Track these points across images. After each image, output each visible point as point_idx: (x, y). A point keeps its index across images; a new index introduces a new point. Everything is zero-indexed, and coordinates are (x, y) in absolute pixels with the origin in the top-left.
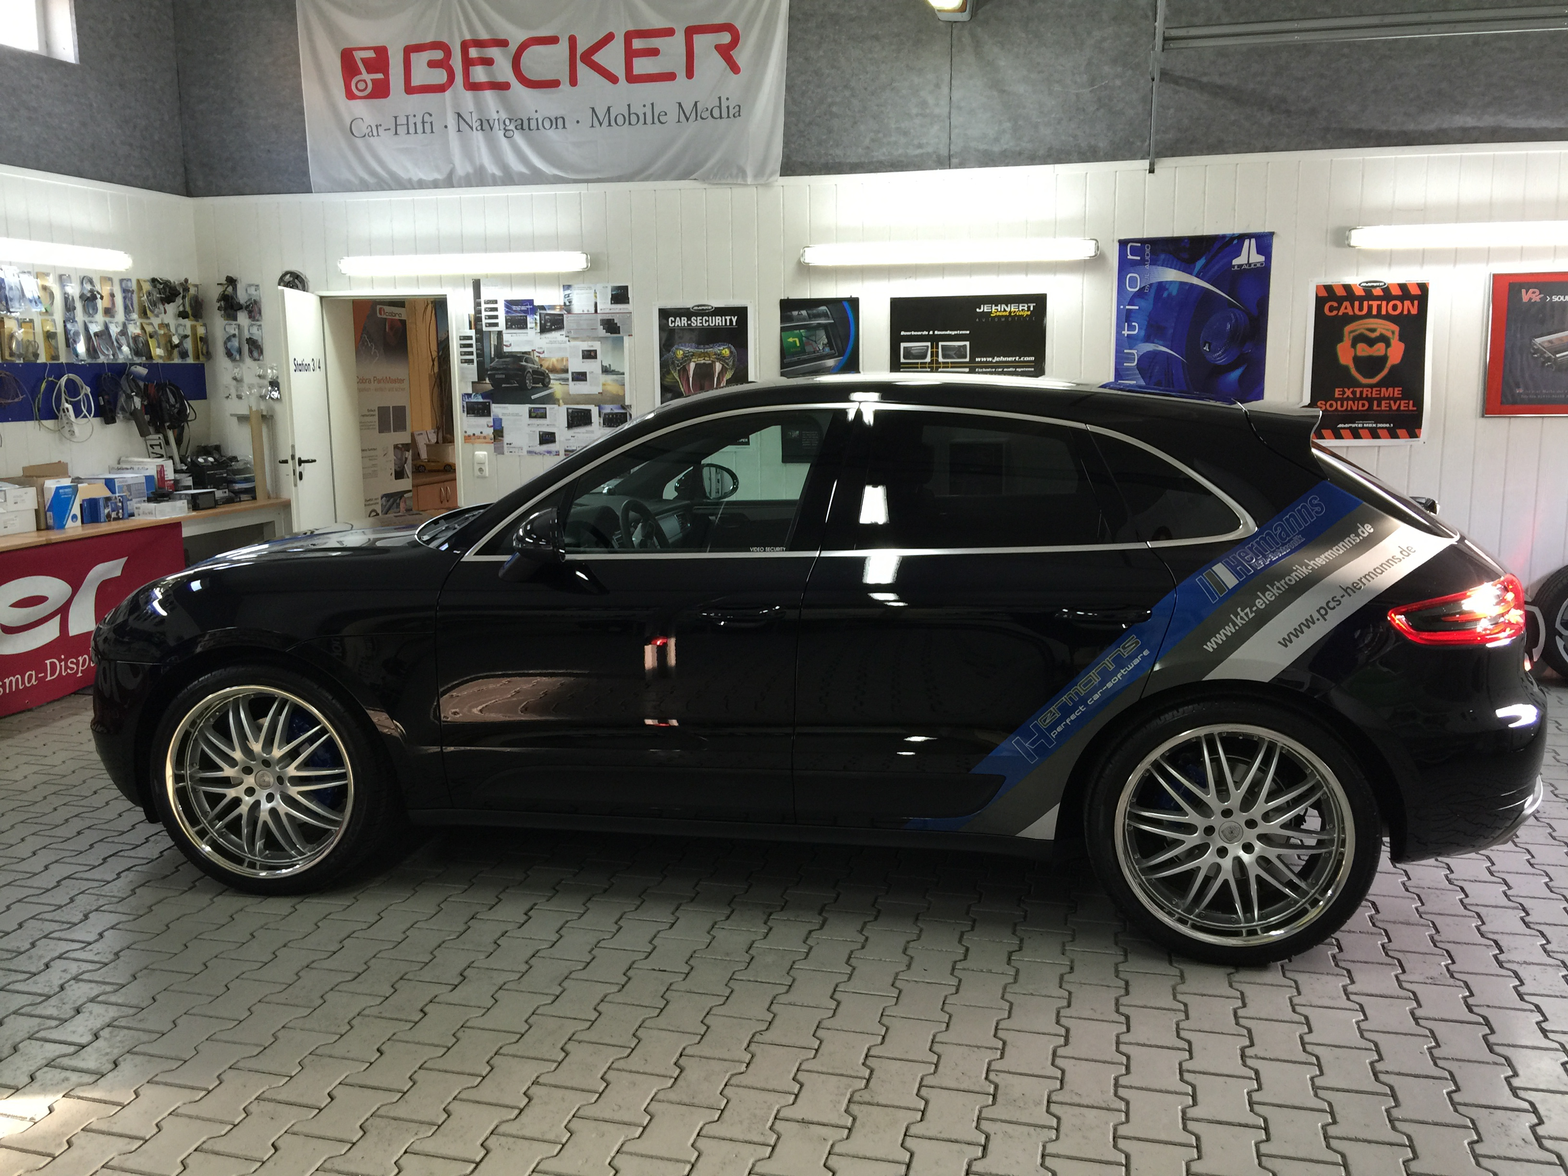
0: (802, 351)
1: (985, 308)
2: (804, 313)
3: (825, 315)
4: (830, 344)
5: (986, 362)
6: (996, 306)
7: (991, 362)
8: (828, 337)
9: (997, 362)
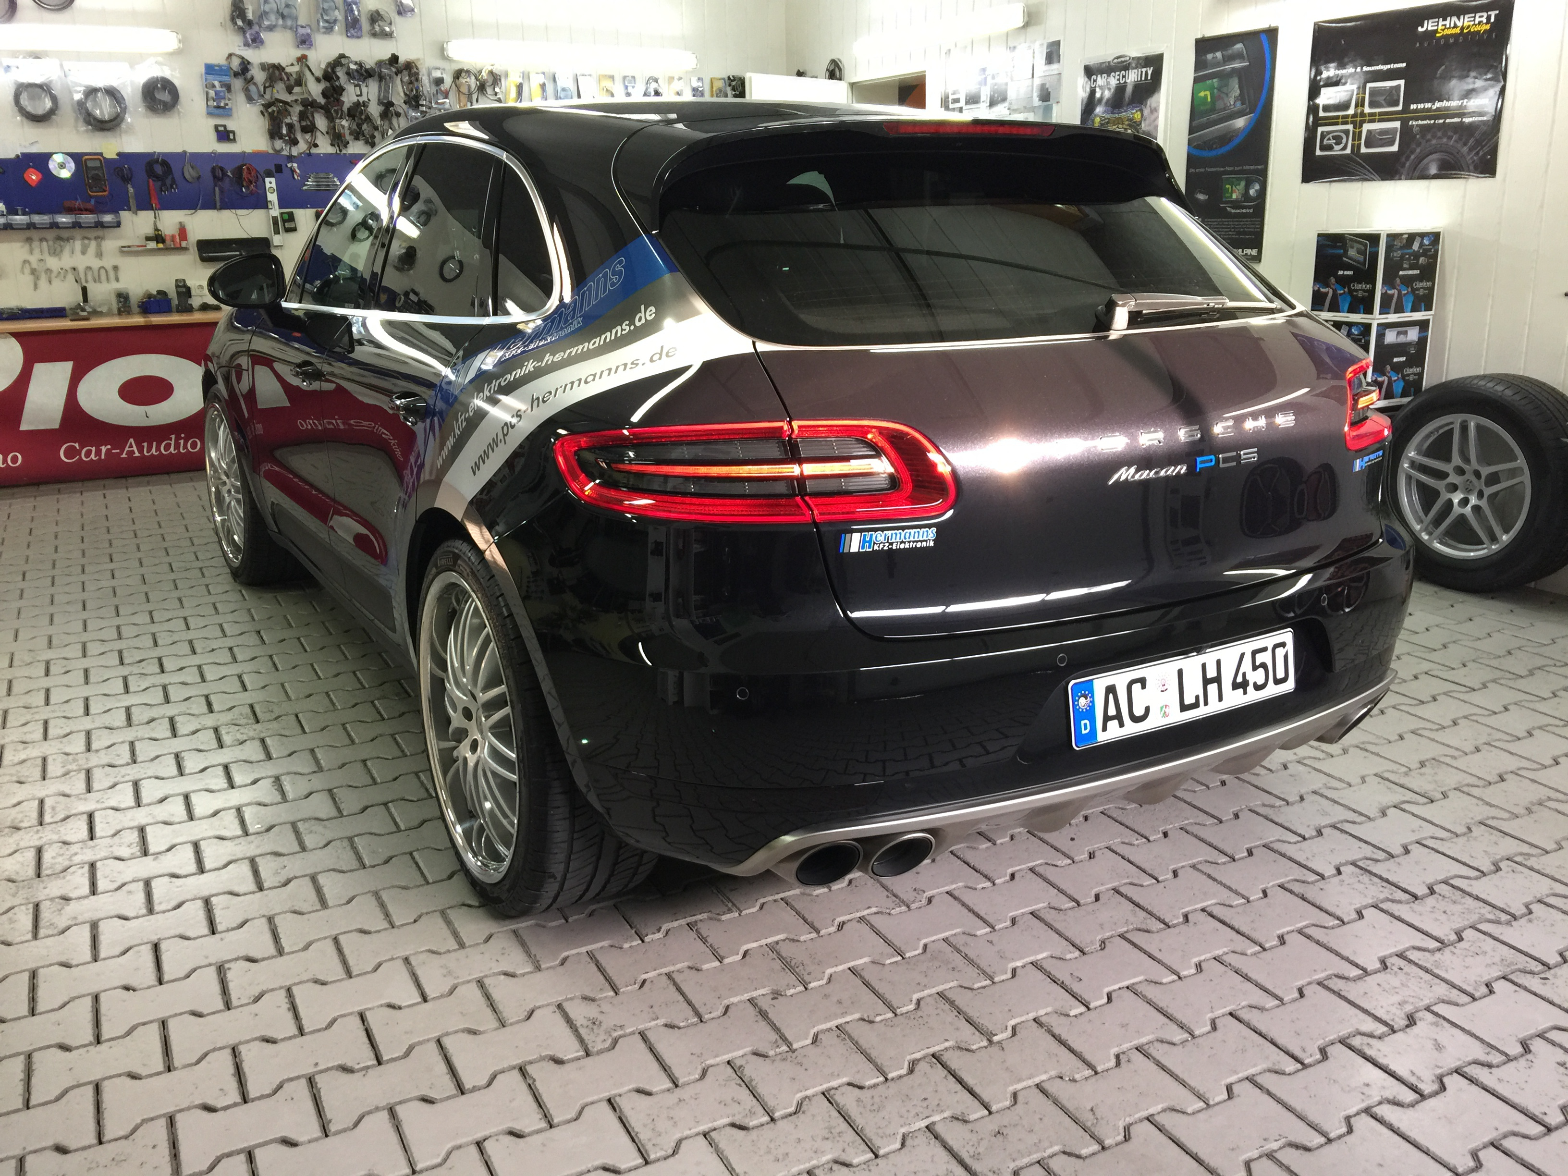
0: (1213, 110)
1: (1429, 25)
2: (1219, 55)
3: (1239, 56)
4: (1241, 98)
5: (1424, 110)
6: (1445, 19)
7: (1429, 110)
8: (1241, 88)
9: (1438, 109)
